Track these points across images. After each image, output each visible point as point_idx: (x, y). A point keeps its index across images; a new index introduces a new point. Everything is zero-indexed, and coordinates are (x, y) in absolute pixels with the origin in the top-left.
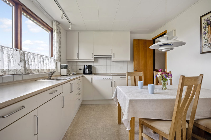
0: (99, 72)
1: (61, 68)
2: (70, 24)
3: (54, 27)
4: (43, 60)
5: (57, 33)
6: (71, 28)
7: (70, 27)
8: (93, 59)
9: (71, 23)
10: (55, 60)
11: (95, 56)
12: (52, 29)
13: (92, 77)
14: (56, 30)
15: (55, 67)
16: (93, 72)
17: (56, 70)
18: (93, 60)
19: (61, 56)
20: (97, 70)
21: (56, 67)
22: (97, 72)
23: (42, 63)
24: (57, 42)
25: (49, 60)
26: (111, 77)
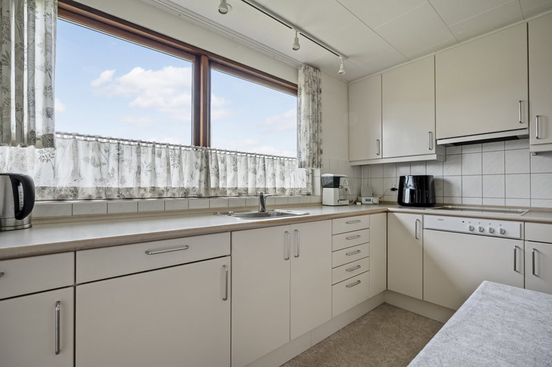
0: (467, 201)
1: (324, 186)
2: (341, 57)
3: (301, 82)
4: (264, 165)
5: (307, 94)
6: (344, 69)
7: (342, 66)
8: (434, 151)
9: (343, 55)
10: (301, 163)
11: (439, 142)
12: (296, 86)
13: (420, 217)
14: (303, 88)
15: (307, 184)
16: (439, 200)
17: (310, 191)
18: (434, 157)
19: (321, 152)
20: (457, 194)
21: (310, 181)
22: (458, 201)
23: (260, 172)
24: (308, 117)
25: (284, 165)
26: (513, 229)
